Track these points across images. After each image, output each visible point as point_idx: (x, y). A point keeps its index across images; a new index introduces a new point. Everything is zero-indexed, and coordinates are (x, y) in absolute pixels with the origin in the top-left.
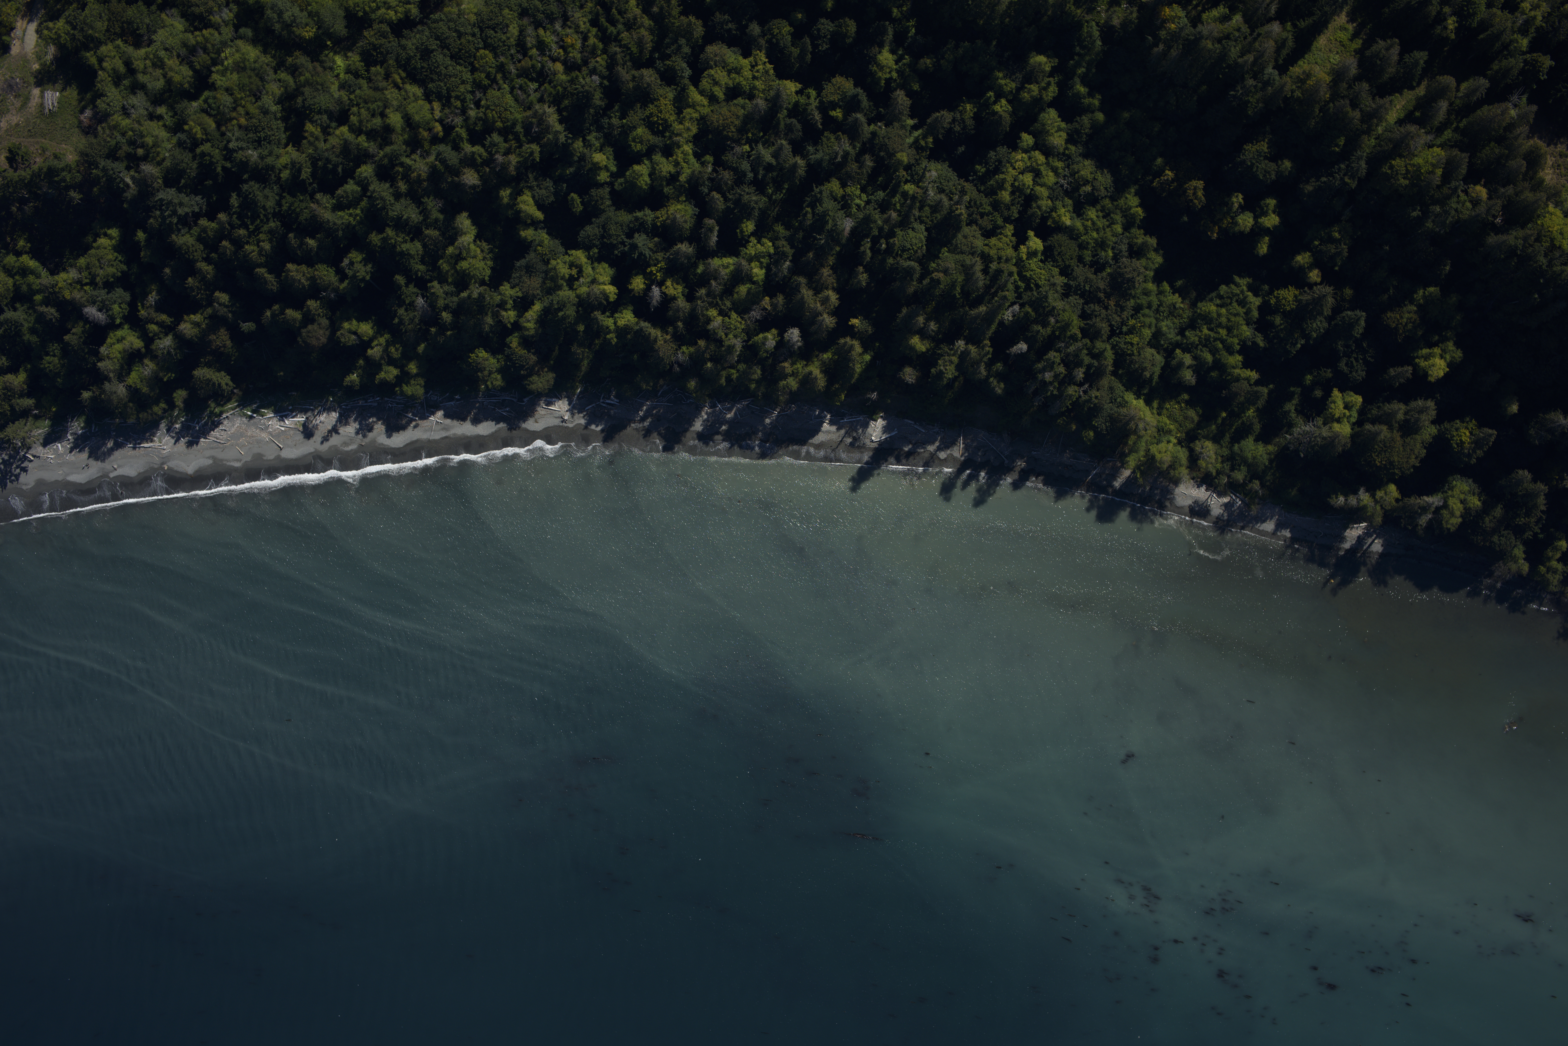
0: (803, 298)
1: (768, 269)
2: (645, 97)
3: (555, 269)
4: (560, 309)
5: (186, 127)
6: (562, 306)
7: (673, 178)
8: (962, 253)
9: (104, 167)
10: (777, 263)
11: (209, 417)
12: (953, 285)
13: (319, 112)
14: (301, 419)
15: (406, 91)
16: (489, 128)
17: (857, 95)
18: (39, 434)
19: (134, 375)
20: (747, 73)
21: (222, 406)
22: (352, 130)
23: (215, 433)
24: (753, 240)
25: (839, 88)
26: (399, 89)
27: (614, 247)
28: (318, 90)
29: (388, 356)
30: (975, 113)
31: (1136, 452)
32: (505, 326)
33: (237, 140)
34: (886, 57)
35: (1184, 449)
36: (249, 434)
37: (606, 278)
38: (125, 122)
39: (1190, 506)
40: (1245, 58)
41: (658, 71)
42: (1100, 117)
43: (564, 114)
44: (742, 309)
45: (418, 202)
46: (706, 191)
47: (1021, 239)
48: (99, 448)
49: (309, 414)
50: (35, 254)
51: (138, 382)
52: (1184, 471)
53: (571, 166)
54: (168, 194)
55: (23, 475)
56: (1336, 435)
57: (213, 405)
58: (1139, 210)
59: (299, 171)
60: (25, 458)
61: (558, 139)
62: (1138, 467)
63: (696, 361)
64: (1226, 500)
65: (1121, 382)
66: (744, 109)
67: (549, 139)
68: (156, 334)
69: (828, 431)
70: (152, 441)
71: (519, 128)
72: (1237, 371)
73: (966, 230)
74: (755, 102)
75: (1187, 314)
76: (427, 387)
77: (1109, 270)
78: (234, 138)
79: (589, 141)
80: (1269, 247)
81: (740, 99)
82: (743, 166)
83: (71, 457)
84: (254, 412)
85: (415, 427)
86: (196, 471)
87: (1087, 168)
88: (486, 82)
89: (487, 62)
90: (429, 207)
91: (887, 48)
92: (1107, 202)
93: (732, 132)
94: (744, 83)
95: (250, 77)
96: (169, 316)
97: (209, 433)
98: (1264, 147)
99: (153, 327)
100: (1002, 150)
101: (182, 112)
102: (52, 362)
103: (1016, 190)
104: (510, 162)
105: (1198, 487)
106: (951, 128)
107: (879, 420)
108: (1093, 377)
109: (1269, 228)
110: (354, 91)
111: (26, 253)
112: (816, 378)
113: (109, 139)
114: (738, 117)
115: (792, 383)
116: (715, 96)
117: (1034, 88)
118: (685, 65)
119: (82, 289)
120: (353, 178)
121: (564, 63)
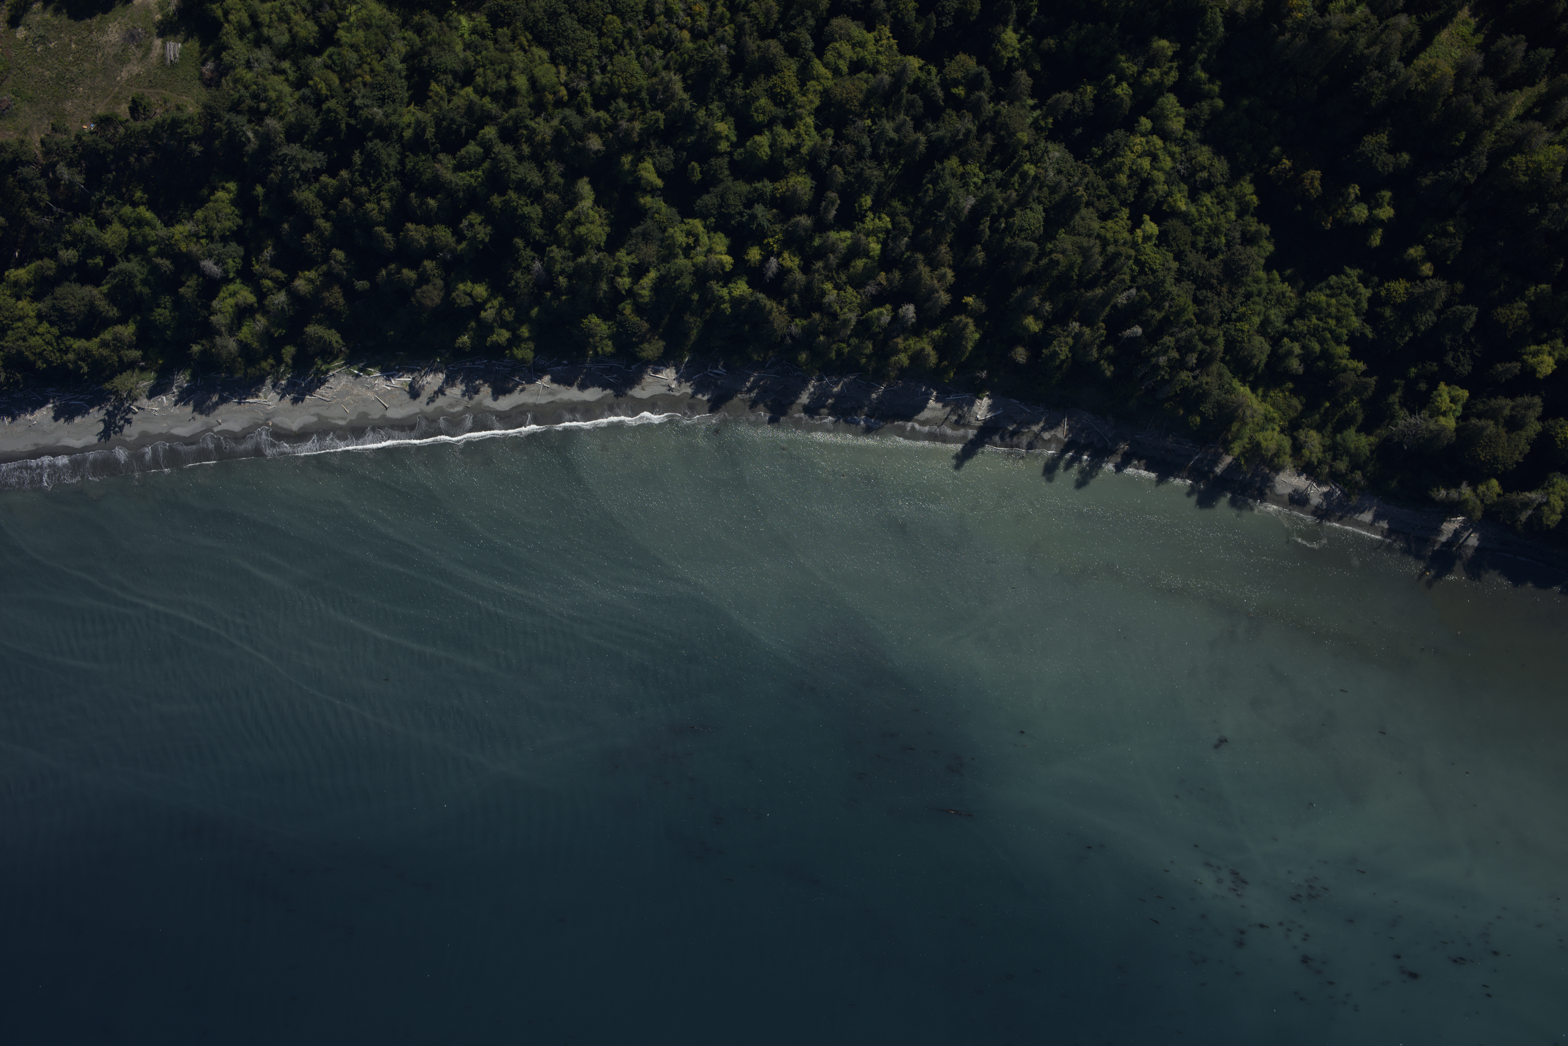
0: (920, 274)
1: (884, 244)
2: (769, 67)
3: (672, 237)
4: (677, 278)
5: (311, 83)
6: (679, 274)
7: (794, 150)
8: (1079, 235)
9: (228, 120)
10: (895, 239)
11: (316, 374)
12: (1071, 266)
13: (445, 72)
14: (407, 379)
15: (532, 54)
16: (613, 94)
17: (982, 73)
18: (144, 386)
19: (245, 329)
20: (871, 47)
21: (329, 363)
22: (476, 91)
23: (321, 391)
24: (870, 215)
25: (963, 65)
26: (525, 51)
27: (731, 216)
28: (444, 49)
29: (501, 318)
30: (1094, 96)
31: (1241, 439)
32: (620, 292)
33: (363, 97)
34: (1010, 36)
35: (1288, 438)
36: (355, 392)
37: (724, 249)
38: (249, 76)
39: (1290, 494)
40: (1372, 49)
41: (782, 42)
42: (1220, 103)
43: (689, 82)
44: (858, 283)
45: (541, 167)
46: (825, 164)
47: (1136, 222)
48: (204, 402)
49: (416, 374)
50: (152, 206)
51: (249, 336)
52: (1287, 460)
53: (691, 135)
54: (293, 150)
55: (127, 426)
56: (1443, 429)
57: (319, 362)
58: (1254, 198)
59: (424, 130)
60: (129, 410)
61: (683, 107)
62: (1242, 454)
63: (809, 334)
64: (1325, 489)
65: (1229, 369)
66: (868, 84)
67: (673, 107)
68: (270, 290)
69: (934, 408)
70: (257, 397)
71: (644, 95)
72: (1344, 361)
73: (1084, 211)
74: (879, 76)
75: (1295, 303)
76: (536, 351)
77: (1221, 257)
78: (360, 95)
79: (711, 110)
80: (1381, 239)
81: (863, 73)
82: (863, 140)
83: (176, 411)
84: (360, 370)
85: (522, 391)
86: (301, 428)
87: (1204, 154)
88: (613, 47)
89: (614, 28)
90: (551, 171)
91: (1011, 27)
92: (1222, 188)
93: (855, 105)
94: (869, 57)
95: (376, 34)
96: (284, 272)
97: (314, 390)
98: (1384, 138)
99: (268, 283)
100: (1120, 133)
101: (307, 67)
102: (163, 314)
103: (1133, 174)
104: (633, 128)
105: (1299, 476)
106: (1070, 110)
107: (985, 399)
108: (1204, 362)
109: (1383, 220)
110: (480, 52)
111: (143, 204)
112: (929, 355)
113: (232, 92)
114: (861, 91)
115: (904, 359)
116: (840, 69)
117: (1156, 72)
118: (808, 37)
119: (198, 241)
120: (474, 139)
121: (691, 31)
